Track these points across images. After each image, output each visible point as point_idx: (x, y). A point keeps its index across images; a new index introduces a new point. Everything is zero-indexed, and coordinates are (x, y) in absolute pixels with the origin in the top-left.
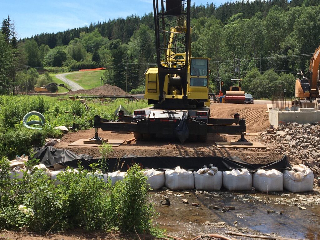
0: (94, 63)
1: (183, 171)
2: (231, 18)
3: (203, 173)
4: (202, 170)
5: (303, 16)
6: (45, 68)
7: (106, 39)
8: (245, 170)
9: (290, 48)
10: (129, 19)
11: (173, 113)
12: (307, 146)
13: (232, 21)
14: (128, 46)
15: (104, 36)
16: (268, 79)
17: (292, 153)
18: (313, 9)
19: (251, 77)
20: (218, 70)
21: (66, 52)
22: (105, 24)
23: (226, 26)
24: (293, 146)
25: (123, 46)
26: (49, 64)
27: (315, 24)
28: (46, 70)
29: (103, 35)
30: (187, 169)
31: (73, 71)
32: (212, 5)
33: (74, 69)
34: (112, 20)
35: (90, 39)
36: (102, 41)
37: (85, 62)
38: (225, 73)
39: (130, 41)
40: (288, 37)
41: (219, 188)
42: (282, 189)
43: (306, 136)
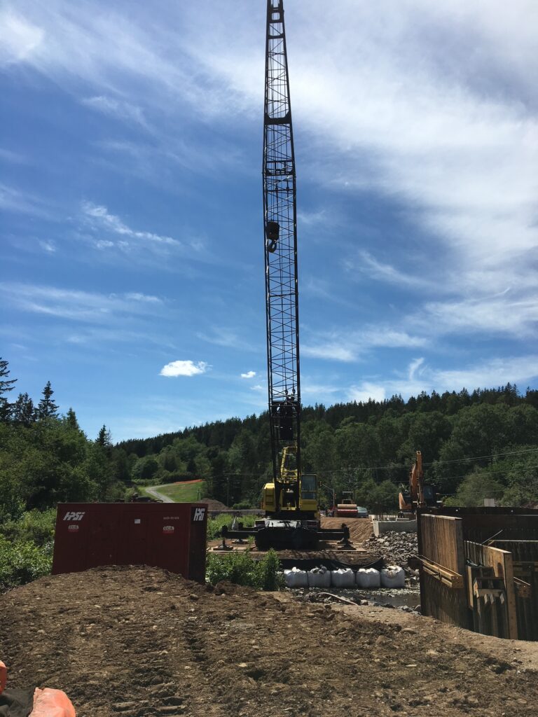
0: (189, 473)
1: (298, 570)
2: (343, 422)
3: (315, 572)
4: (314, 569)
5: (418, 422)
6: (133, 481)
7: (203, 446)
8: (348, 569)
9: (407, 457)
10: (229, 422)
11: (288, 522)
12: (403, 551)
13: (344, 425)
14: (228, 453)
15: (201, 443)
16: (386, 491)
17: (389, 556)
18: (427, 415)
19: (366, 488)
20: (330, 480)
21: (158, 462)
22: (201, 428)
23: (337, 431)
24: (391, 551)
25: (222, 453)
26: (137, 476)
27: (430, 431)
28: (134, 483)
29: (199, 441)
30: (302, 569)
31: (165, 483)
32: (321, 406)
33: (166, 481)
34: (209, 423)
35: (185, 446)
36: (199, 448)
37: (179, 473)
38: (339, 484)
39: (230, 447)
40: (404, 445)
41: (328, 585)
42: (379, 585)
43: (402, 542)
